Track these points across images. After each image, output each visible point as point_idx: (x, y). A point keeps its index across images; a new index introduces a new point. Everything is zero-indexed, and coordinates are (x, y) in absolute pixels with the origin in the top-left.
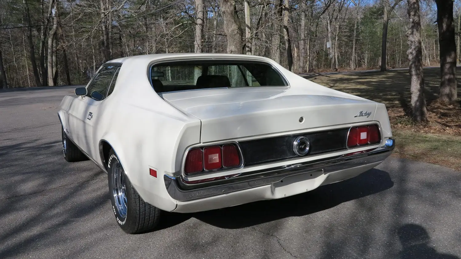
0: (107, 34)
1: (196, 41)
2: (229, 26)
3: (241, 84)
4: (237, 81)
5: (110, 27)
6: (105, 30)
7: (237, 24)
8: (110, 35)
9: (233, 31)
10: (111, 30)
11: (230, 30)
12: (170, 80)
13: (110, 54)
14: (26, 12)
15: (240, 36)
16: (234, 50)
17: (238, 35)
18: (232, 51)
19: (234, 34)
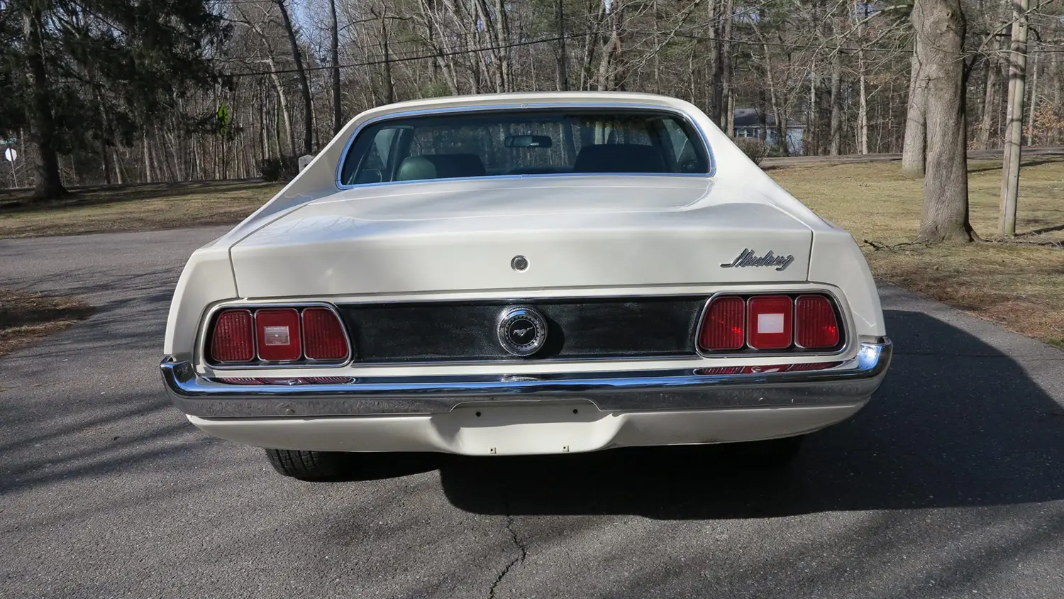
0: (719, 46)
1: (915, 55)
2: (925, 13)
3: (952, 167)
4: (940, 156)
5: (728, 29)
6: (715, 36)
7: (948, 6)
8: (726, 48)
9: (937, 23)
10: (730, 36)
11: (927, 24)
12: (865, 151)
13: (722, 93)
14: (557, 9)
15: (958, 39)
16: (934, 76)
17: (951, 35)
18: (930, 80)
19: (938, 31)
